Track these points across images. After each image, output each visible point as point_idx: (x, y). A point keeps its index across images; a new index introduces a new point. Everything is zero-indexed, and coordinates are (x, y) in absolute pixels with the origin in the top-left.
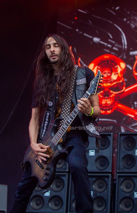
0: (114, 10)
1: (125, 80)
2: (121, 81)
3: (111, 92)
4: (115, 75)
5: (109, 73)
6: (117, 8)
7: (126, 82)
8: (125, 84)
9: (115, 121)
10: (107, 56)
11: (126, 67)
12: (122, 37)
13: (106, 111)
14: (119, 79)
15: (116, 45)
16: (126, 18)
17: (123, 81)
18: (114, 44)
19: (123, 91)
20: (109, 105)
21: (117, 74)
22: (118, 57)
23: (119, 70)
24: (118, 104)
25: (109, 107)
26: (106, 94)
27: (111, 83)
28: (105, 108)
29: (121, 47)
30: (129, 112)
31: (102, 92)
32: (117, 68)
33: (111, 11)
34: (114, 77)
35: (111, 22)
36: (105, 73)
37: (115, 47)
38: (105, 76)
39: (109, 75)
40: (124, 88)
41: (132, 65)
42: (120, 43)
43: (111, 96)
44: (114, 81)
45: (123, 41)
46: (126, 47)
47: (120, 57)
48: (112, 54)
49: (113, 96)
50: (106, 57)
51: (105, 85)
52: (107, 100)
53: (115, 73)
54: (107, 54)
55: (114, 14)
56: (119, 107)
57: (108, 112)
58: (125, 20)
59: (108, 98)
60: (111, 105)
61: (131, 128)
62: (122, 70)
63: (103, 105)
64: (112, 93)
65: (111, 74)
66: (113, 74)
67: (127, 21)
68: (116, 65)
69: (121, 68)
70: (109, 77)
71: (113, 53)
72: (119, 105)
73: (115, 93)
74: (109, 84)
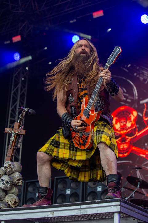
0: (127, 68)
1: (137, 126)
2: (134, 127)
3: (127, 137)
4: (129, 122)
5: (125, 122)
6: (129, 66)
7: (138, 127)
8: (137, 129)
9: (131, 162)
10: (122, 107)
11: (138, 115)
12: (133, 90)
13: (123, 154)
14: (132, 125)
15: (129, 97)
16: (136, 72)
17: (136, 127)
18: (128, 96)
19: (136, 135)
20: (126, 149)
21: (131, 121)
22: (131, 107)
23: (132, 118)
24: (132, 147)
25: (126, 150)
26: (123, 140)
27: (127, 130)
28: (122, 152)
29: (132, 98)
30: (141, 153)
31: (120, 138)
32: (131, 116)
33: (124, 69)
34: (129, 125)
35: (125, 78)
36: (121, 122)
37: (129, 99)
38: (122, 124)
39: (125, 123)
40: (137, 133)
41: (142, 113)
42: (132, 95)
43: (127, 141)
44: (129, 128)
45: (134, 93)
46: (137, 98)
47: (133, 107)
48: (127, 106)
49: (129, 141)
50: (122, 109)
51: (122, 132)
52: (124, 145)
53: (130, 121)
54: (122, 106)
55: (127, 71)
56: (134, 149)
57: (126, 155)
58: (135, 74)
59: (125, 143)
60: (127, 148)
61: (144, 166)
62: (135, 118)
63: (121, 150)
64: (128, 139)
65: (126, 122)
66: (128, 122)
67: (137, 75)
68: (130, 114)
69: (133, 116)
70: (125, 125)
71: (127, 104)
72: (134, 148)
73: (130, 138)
74: (125, 131)
